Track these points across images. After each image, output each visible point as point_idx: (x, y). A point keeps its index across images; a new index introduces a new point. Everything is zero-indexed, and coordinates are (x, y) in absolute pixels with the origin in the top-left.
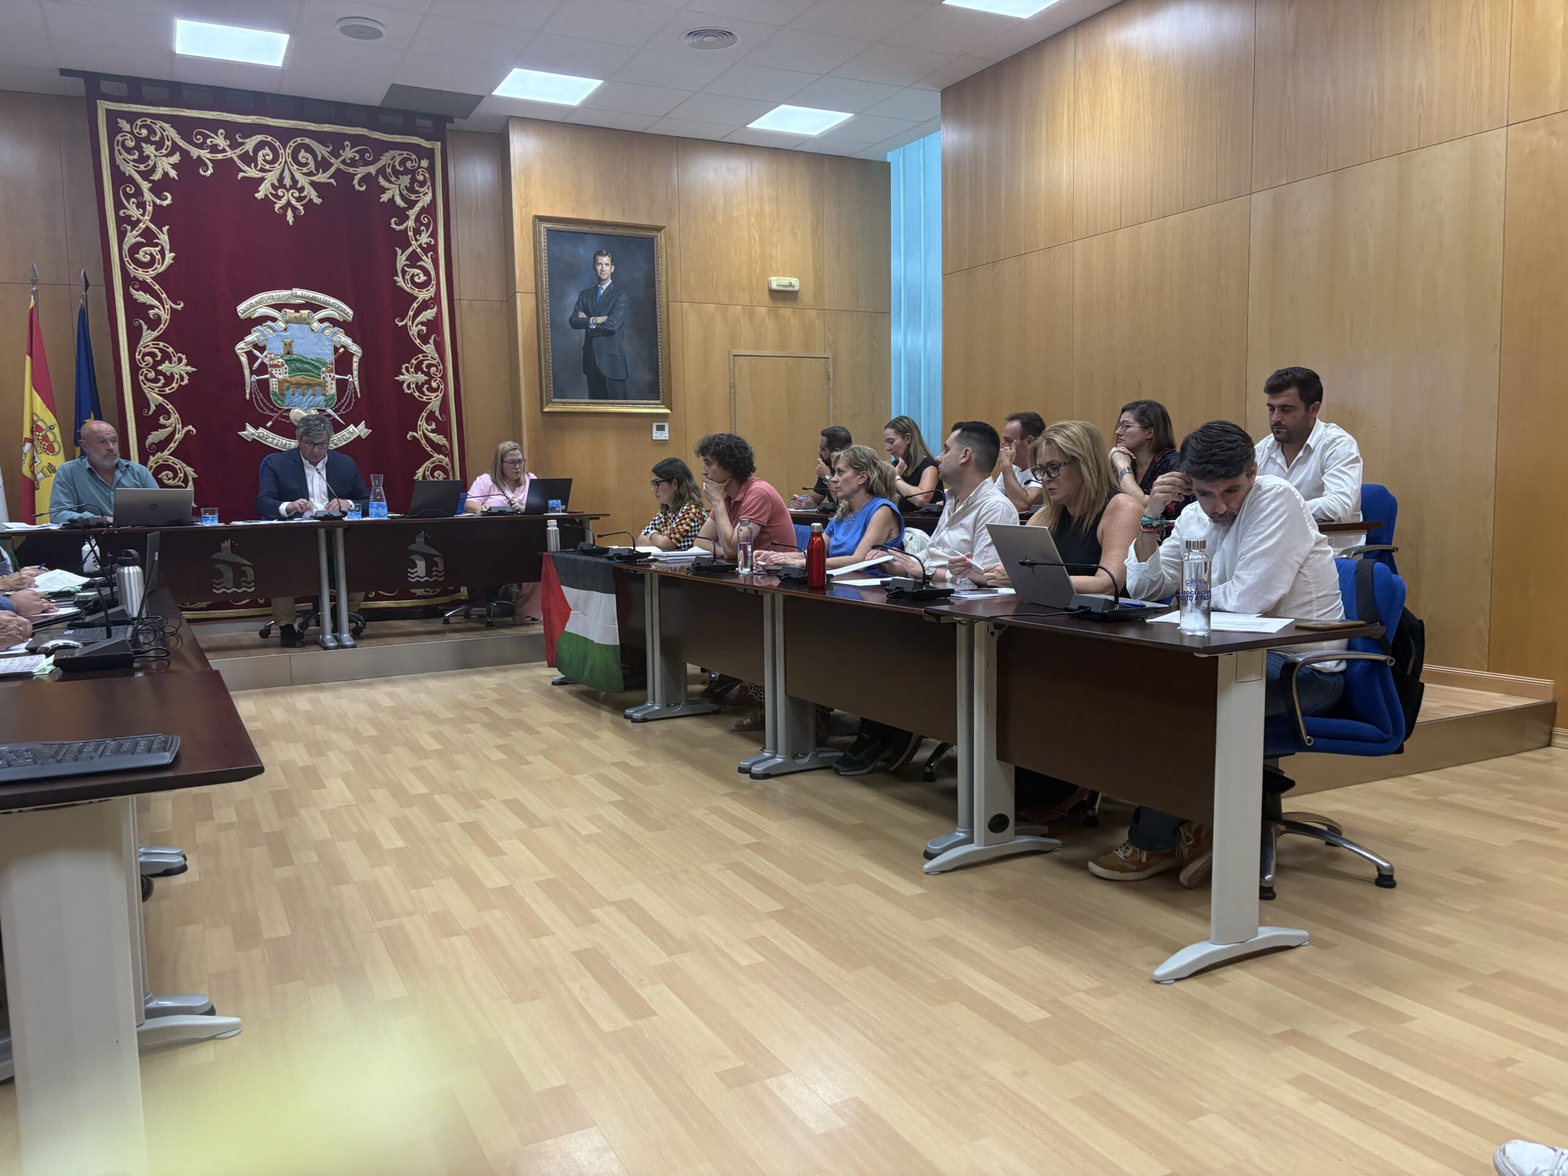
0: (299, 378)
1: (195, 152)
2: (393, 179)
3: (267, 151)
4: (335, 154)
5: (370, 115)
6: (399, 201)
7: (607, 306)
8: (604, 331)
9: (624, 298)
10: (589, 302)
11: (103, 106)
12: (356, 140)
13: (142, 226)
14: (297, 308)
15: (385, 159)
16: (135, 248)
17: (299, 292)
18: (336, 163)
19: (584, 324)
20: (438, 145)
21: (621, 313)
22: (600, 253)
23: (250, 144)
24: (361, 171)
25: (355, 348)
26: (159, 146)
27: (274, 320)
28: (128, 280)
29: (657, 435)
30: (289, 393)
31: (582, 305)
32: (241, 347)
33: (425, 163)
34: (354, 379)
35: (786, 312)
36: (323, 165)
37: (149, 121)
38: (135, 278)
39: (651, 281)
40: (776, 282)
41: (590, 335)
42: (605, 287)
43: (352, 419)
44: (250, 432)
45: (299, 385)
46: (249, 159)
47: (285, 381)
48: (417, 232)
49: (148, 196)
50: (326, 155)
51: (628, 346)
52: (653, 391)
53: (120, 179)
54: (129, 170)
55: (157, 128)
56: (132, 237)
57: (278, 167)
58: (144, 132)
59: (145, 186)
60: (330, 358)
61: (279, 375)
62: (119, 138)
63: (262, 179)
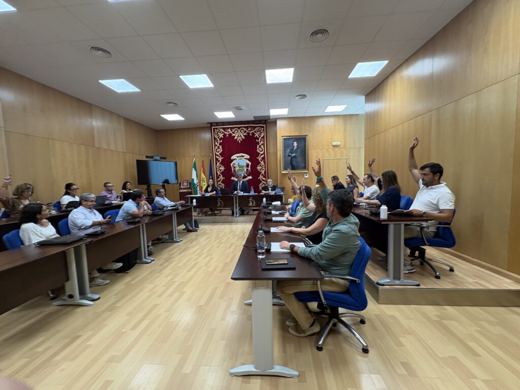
0: (241, 169)
1: (226, 133)
2: (257, 133)
3: (236, 131)
4: (247, 130)
5: (253, 122)
6: (258, 136)
7: (296, 152)
8: (294, 157)
9: (299, 150)
10: (292, 151)
11: (213, 127)
12: (251, 127)
13: (218, 146)
14: (240, 157)
15: (256, 129)
16: (217, 149)
17: (241, 154)
18: (247, 131)
19: (291, 156)
20: (265, 125)
21: (298, 153)
22: (294, 142)
23: (234, 130)
24: (251, 132)
25: (250, 163)
26: (220, 132)
27: (237, 159)
28: (216, 155)
29: (305, 177)
30: (239, 171)
31: (290, 152)
32: (232, 164)
33: (263, 129)
34: (249, 168)
35: (336, 149)
36: (245, 132)
39: (305, 146)
40: (334, 144)
41: (292, 158)
42: (295, 148)
43: (249, 175)
44: (233, 178)
46: (233, 133)
48: (261, 141)
49: (219, 141)
51: (300, 159)
52: (305, 168)
53: (215, 139)
54: (216, 137)
55: (220, 130)
56: (216, 148)
57: (238, 133)
58: (218, 131)
59: (218, 139)
60: (245, 165)
61: (237, 168)
62: (215, 132)
63: (236, 136)
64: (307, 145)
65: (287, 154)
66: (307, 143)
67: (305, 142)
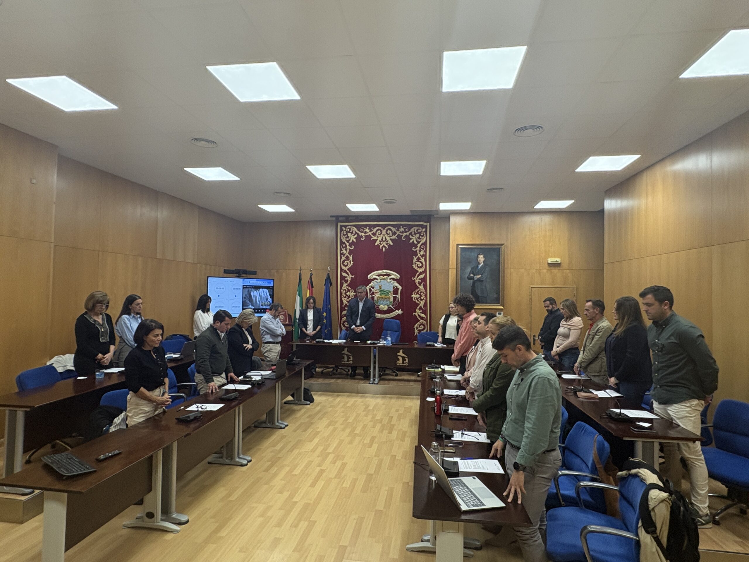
0: (383, 296)
1: (360, 234)
2: (414, 235)
3: (379, 231)
4: (398, 230)
5: (408, 217)
6: (415, 242)
7: (481, 272)
8: (479, 280)
9: (488, 269)
10: (475, 271)
11: (339, 224)
12: (403, 225)
13: (346, 255)
14: (384, 275)
15: (412, 230)
16: (344, 261)
17: (384, 271)
18: (398, 233)
19: (473, 278)
20: (428, 224)
21: (486, 274)
22: (479, 254)
23: (375, 230)
24: (404, 234)
25: (400, 287)
26: (352, 233)
27: (377, 279)
30: (379, 301)
31: (472, 272)
32: (368, 287)
33: (424, 230)
34: (399, 296)
35: (555, 271)
36: (394, 233)
37: (350, 227)
38: (343, 269)
39: (498, 263)
40: (550, 260)
41: (474, 282)
42: (481, 265)
45: (382, 298)
46: (374, 234)
47: (379, 297)
48: (420, 251)
49: (348, 247)
50: (395, 231)
51: (488, 285)
52: (497, 301)
53: (342, 243)
54: (344, 240)
55: (351, 228)
56: (343, 258)
57: (382, 236)
58: (348, 230)
59: (348, 244)
60: (392, 290)
61: (377, 295)
62: (342, 232)
63: (377, 240)
64: (502, 261)
65: (467, 275)
66: (502, 257)
67: (499, 256)
